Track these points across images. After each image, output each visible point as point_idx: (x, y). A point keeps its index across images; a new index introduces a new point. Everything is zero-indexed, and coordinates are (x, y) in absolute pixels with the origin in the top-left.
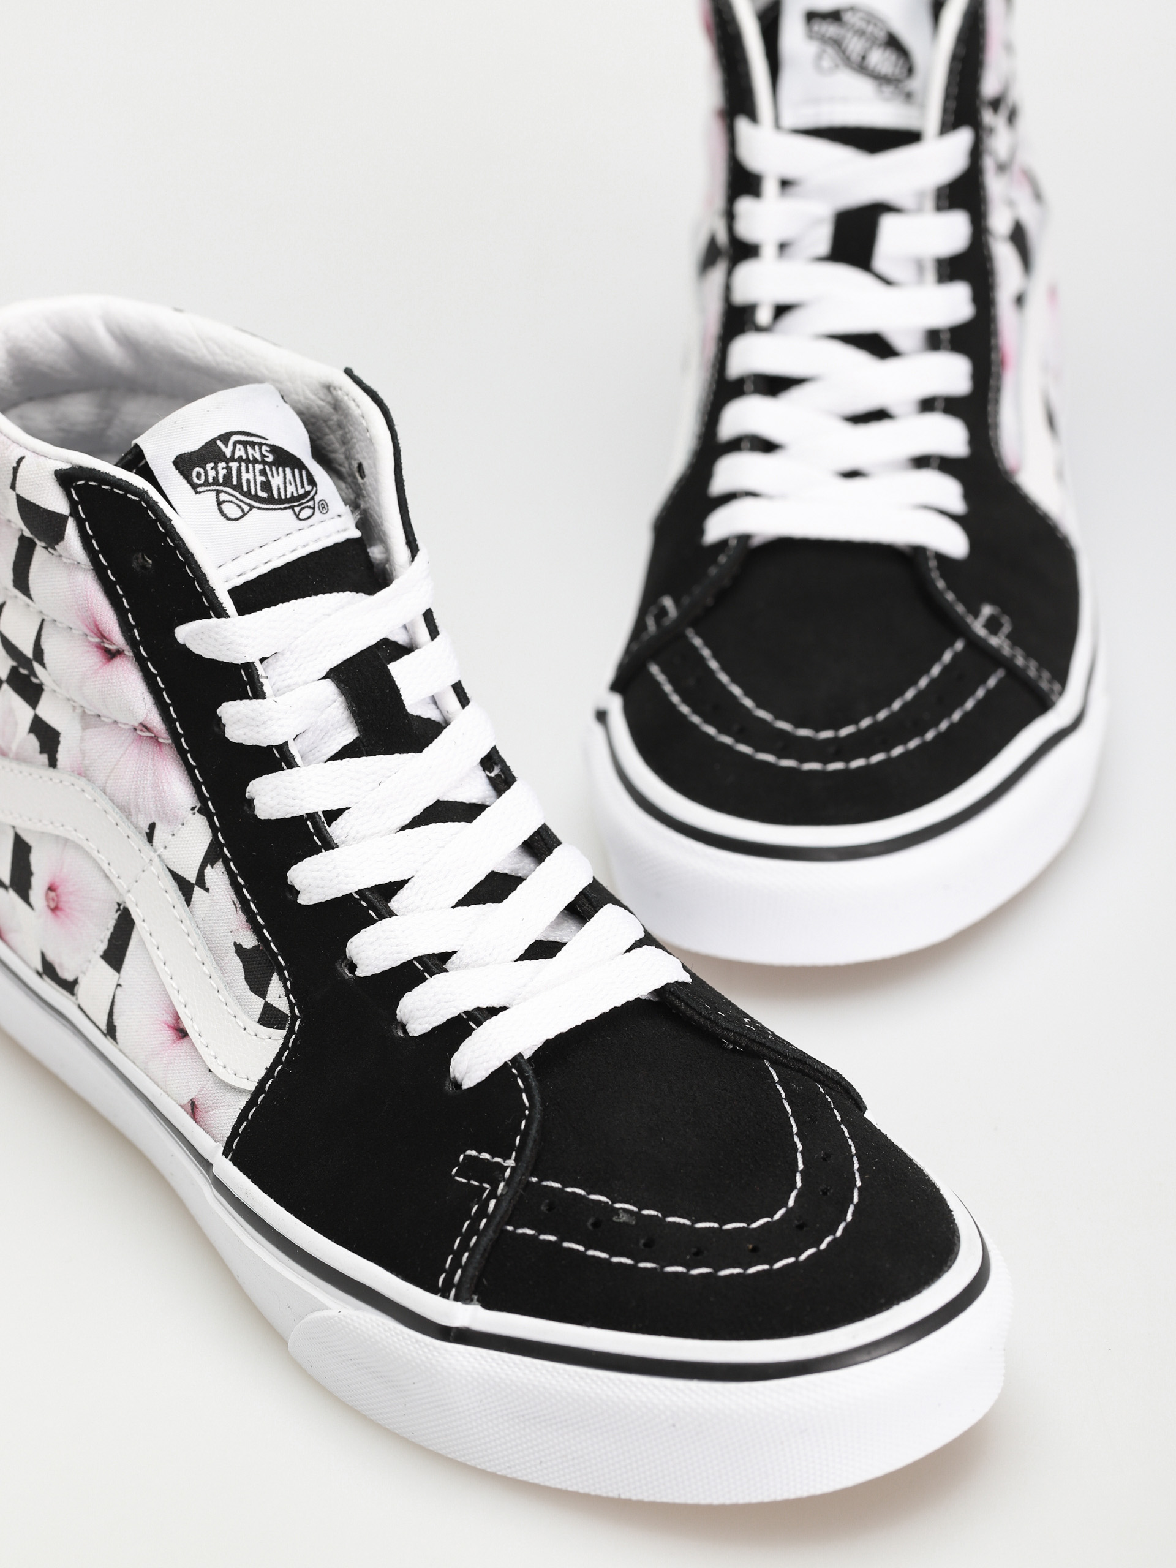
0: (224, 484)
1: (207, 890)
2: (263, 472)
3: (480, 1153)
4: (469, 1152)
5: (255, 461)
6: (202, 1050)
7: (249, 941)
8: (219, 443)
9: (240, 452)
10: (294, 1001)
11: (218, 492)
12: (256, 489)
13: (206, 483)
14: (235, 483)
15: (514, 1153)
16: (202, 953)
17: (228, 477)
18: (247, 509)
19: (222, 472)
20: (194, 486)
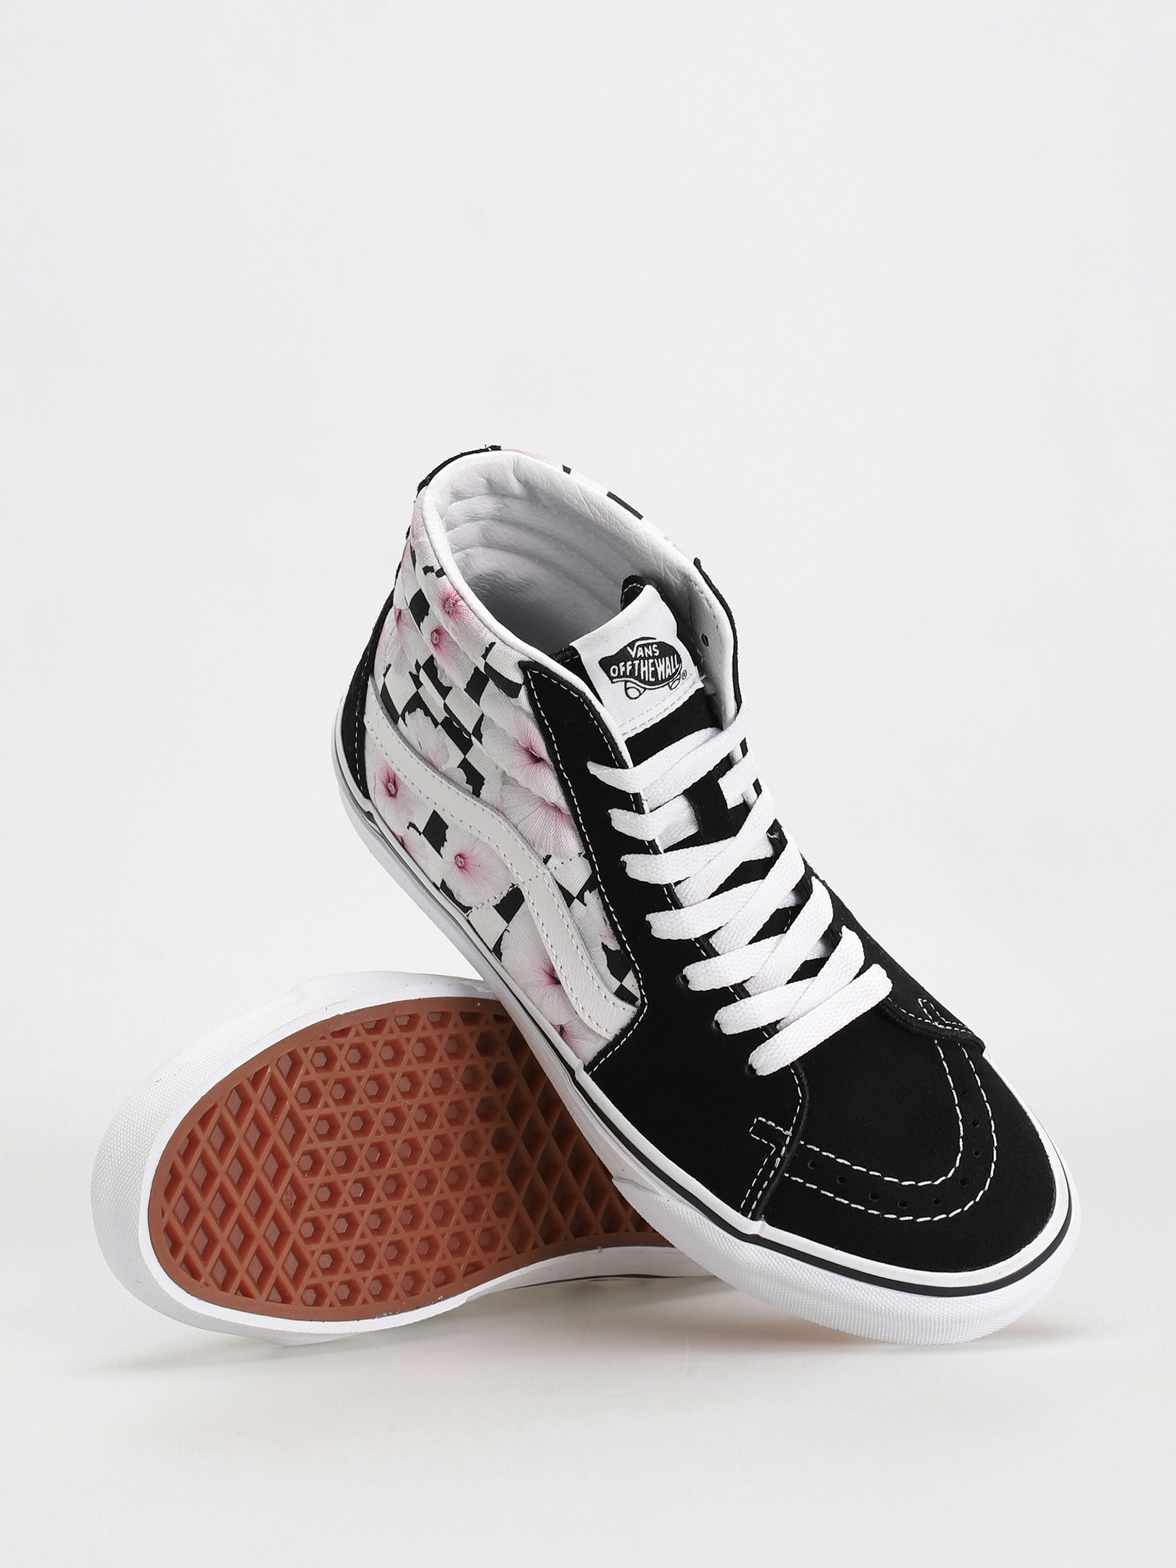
0: (630, 676)
1: (585, 905)
2: (653, 665)
3: (767, 1121)
4: (760, 1119)
5: (649, 657)
6: (567, 990)
7: (614, 946)
8: (628, 648)
9: (640, 653)
10: (644, 993)
11: (626, 682)
12: (649, 677)
13: (619, 676)
14: (636, 675)
15: (792, 1128)
16: (577, 941)
17: (632, 671)
18: (642, 690)
19: (629, 668)
20: (611, 678)
